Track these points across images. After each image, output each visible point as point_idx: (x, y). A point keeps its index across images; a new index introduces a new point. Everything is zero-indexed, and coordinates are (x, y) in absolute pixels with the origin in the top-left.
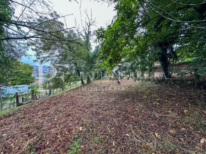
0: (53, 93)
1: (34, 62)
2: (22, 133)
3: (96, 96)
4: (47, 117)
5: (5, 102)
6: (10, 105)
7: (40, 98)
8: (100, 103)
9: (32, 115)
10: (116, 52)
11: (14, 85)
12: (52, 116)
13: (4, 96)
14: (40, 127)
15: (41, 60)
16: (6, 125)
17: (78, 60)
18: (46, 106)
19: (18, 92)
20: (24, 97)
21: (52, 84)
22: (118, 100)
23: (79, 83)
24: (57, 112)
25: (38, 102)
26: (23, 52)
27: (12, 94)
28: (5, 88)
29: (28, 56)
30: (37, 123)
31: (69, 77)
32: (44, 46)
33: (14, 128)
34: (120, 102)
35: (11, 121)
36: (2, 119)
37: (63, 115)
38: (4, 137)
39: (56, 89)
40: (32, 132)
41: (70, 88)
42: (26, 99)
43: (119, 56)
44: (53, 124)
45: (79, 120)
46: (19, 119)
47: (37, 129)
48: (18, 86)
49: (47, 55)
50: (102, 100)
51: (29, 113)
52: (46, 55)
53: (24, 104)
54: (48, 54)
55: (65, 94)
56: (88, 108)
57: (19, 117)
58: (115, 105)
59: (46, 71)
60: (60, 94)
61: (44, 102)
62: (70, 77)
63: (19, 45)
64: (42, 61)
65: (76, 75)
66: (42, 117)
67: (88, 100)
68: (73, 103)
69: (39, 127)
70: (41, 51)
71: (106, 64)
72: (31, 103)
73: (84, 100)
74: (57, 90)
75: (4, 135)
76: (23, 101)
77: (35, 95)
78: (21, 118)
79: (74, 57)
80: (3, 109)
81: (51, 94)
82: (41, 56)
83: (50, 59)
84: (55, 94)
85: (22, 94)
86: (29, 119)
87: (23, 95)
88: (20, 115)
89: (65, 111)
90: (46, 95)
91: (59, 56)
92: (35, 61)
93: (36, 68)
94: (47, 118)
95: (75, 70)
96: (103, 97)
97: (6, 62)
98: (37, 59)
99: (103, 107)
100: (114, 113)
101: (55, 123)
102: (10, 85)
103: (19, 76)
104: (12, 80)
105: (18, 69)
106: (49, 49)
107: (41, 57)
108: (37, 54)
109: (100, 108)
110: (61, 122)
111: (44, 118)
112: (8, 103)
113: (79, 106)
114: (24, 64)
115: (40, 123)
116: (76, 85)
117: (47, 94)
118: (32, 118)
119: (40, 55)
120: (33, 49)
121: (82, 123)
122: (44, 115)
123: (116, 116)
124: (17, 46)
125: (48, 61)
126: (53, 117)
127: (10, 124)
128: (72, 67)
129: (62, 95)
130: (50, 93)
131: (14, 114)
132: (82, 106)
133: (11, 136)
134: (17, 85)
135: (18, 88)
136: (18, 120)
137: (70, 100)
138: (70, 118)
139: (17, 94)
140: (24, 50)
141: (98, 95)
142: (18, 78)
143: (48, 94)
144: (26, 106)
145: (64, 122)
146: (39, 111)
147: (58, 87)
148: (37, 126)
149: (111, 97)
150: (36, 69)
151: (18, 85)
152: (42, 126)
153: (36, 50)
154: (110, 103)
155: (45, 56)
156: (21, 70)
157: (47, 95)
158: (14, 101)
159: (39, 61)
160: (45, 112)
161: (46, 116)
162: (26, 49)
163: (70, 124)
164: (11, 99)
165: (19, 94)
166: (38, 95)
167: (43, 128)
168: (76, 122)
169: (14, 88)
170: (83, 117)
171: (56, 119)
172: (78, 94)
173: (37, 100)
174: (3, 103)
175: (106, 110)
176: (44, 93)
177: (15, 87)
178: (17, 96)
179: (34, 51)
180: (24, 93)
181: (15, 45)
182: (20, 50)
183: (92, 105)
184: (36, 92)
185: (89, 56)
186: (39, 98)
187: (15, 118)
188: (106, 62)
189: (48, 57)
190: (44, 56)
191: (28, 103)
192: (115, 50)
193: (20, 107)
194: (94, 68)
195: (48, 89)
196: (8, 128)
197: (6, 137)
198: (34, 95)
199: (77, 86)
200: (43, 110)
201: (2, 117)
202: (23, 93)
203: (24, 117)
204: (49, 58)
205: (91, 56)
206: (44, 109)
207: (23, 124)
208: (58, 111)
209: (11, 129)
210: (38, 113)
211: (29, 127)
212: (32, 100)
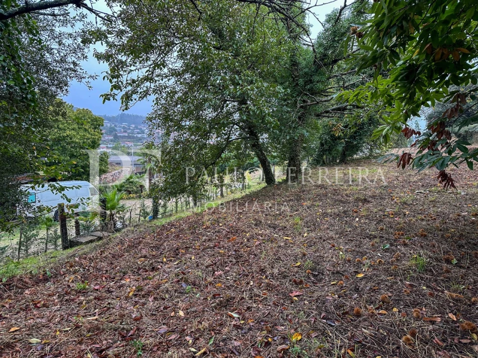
0: (165, 213)
1: (104, 102)
2: (80, 343)
3: (331, 234)
4: (151, 299)
5: (35, 232)
6: (46, 244)
7: (124, 226)
8: (353, 269)
9: (105, 283)
10: (446, 22)
11: (54, 180)
12: (167, 296)
13: (31, 215)
14: (132, 332)
15: (123, 93)
16: (39, 308)
17: (251, 82)
18: (145, 257)
19: (66, 203)
20: (81, 222)
21: (163, 179)
22: (448, 261)
23: (254, 179)
24: (183, 284)
25: (122, 242)
26: (72, 66)
27: (49, 210)
28: (30, 190)
29: (87, 80)
30: (122, 316)
31: (219, 156)
32: (131, 39)
33: (59, 322)
34: (456, 272)
35: (50, 295)
36: (28, 288)
37: (206, 299)
38: (34, 349)
39: (174, 200)
40: (108, 348)
41: (222, 195)
42: (87, 228)
43: (460, 43)
44: (173, 331)
45: (269, 332)
46: (70, 293)
47: (124, 337)
48: (63, 184)
49: (143, 73)
50: (363, 254)
51: (96, 278)
52: (138, 71)
53: (81, 243)
54: (145, 70)
55: (206, 218)
56: (301, 282)
57: (69, 286)
58: (433, 284)
59: (139, 136)
60: (188, 218)
61: (140, 242)
62: (223, 155)
63: (60, 43)
64: (127, 97)
65: (243, 146)
66: (135, 295)
67: (298, 250)
68: (238, 257)
69: (128, 331)
70: (124, 58)
71: (385, 92)
72: (100, 242)
73: (280, 247)
74: (177, 203)
75: (34, 340)
76: (78, 233)
77: (112, 215)
78: (76, 291)
79: (238, 73)
80: (30, 255)
81: (160, 216)
82: (125, 77)
83: (153, 85)
84: (171, 215)
85: (76, 210)
86: (99, 299)
87: (77, 214)
88: (73, 282)
89: (210, 283)
90: (142, 218)
91: (184, 72)
92: (107, 97)
93: (109, 125)
94: (151, 303)
95: (241, 128)
96: (367, 244)
97: (26, 98)
98: (112, 90)
99: (372, 290)
100: (433, 323)
101: (180, 328)
102: (44, 179)
103: (64, 150)
104: (46, 164)
105: (60, 129)
106: (148, 48)
107: (125, 83)
108: (113, 70)
109: (357, 290)
110: (200, 327)
111: (143, 300)
112: (41, 236)
113: (262, 271)
114: (75, 111)
115: (130, 316)
116: (244, 187)
117: (145, 214)
118: (105, 294)
119: (121, 73)
120: (99, 57)
121: (284, 346)
122: (142, 290)
123: (443, 341)
124: (55, 46)
125: (146, 93)
126: (170, 304)
127: (48, 307)
128: (230, 114)
129: (196, 222)
130: (156, 211)
131: (56, 276)
132: (276, 271)
133: (51, 349)
134: (61, 180)
135: (62, 189)
136: (66, 297)
137: (225, 243)
138: (231, 317)
139: (63, 210)
140: (74, 59)
141: (342, 234)
142: (62, 158)
143: (148, 214)
144: (86, 250)
145: (211, 329)
146: (125, 273)
147: (183, 191)
148: (123, 329)
149: (405, 245)
150: (111, 128)
151: (65, 180)
152: (138, 329)
153: (107, 57)
154: (406, 271)
155: (136, 79)
156: (68, 132)
157: (147, 219)
158: (55, 232)
159: (118, 97)
160: (144, 279)
161: (148, 294)
162: (80, 55)
163: (237, 343)
164: (49, 223)
165: (66, 210)
166: (120, 218)
167: (143, 341)
168: (260, 337)
169: (54, 191)
170: (285, 320)
171: (181, 313)
172: (255, 220)
173: (118, 234)
174: (30, 234)
175: (386, 304)
176: (138, 212)
177: (57, 185)
178: (62, 216)
179: (102, 62)
180: (80, 209)
181: (49, 43)
182: (63, 61)
183: (316, 274)
184: (113, 208)
185: (294, 64)
186: (123, 228)
187: (60, 290)
188: (383, 83)
189: (147, 79)
190: (134, 75)
191: (91, 241)
192: (437, 15)
193: (70, 251)
194: (318, 116)
195: (149, 196)
196: (44, 321)
197: (39, 348)
198: (108, 218)
199: (247, 192)
200: (137, 271)
201: (27, 280)
202: (77, 206)
203: (84, 289)
204: (148, 84)
205: (304, 63)
206: (139, 269)
207: (82, 313)
208: (186, 281)
209: (51, 324)
210: (123, 282)
211: (98, 329)
212: (102, 230)
